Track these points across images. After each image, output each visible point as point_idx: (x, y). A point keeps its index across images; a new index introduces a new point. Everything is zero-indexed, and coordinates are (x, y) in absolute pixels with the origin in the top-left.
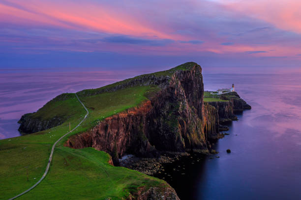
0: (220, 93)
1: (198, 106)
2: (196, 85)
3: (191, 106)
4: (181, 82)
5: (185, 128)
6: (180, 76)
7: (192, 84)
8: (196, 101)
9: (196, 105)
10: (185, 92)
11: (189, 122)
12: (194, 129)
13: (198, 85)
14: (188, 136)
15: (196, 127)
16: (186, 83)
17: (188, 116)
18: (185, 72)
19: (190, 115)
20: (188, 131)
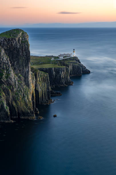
0: (61, 58)
1: (25, 74)
2: (23, 52)
3: (17, 74)
4: (5, 50)
5: (11, 97)
6: (3, 44)
7: (18, 51)
8: (23, 69)
9: (23, 72)
10: (10, 60)
11: (15, 90)
12: (21, 97)
13: (24, 52)
14: (14, 104)
15: (23, 95)
16: (11, 51)
17: (13, 84)
18: (9, 39)
19: (15, 83)
20: (14, 99)
